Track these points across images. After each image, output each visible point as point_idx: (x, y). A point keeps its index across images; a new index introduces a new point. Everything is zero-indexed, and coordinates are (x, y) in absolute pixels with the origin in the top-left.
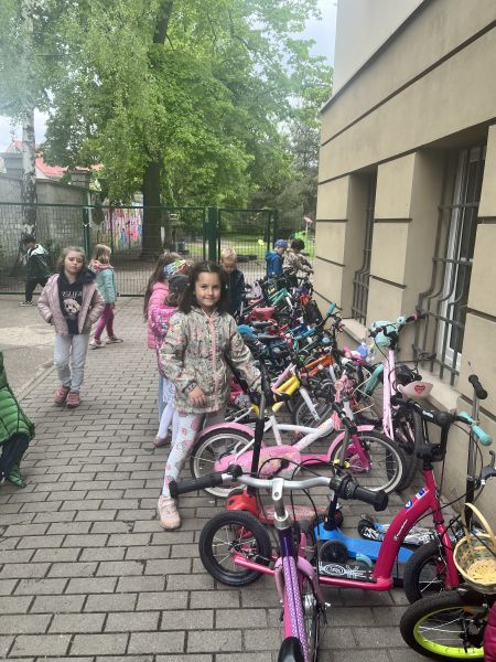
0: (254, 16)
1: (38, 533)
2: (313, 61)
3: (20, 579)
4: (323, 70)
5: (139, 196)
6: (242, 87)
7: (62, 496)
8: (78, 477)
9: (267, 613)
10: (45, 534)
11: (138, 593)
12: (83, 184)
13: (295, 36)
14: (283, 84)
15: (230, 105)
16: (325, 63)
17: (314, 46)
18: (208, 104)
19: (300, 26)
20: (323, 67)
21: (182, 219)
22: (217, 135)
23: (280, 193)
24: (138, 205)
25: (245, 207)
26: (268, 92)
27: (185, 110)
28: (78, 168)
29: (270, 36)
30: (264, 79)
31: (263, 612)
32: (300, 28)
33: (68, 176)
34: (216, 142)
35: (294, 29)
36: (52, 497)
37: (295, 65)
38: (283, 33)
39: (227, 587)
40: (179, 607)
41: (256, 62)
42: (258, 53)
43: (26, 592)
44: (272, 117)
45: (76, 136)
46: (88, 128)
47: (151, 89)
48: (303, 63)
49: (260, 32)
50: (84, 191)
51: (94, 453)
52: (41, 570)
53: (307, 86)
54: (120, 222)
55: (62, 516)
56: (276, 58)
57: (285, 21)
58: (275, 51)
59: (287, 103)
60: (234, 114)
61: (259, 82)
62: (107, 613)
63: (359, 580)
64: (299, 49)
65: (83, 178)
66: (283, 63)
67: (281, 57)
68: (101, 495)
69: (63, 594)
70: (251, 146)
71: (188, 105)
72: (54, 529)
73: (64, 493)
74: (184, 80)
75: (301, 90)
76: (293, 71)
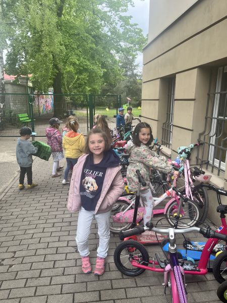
0: (104, 5)
1: (31, 255)
2: (132, 26)
3: (27, 279)
4: (136, 30)
5: (51, 89)
6: (99, 38)
7: (39, 235)
8: (45, 225)
9: (150, 288)
10: (35, 255)
11: (86, 282)
12: (25, 84)
14: (119, 36)
15: (94, 46)
16: (138, 27)
17: (132, 19)
18: (84, 46)
19: (125, 9)
21: (71, 99)
22: (88, 60)
23: (115, 87)
24: (50, 93)
25: (99, 93)
26: (111, 40)
27: (73, 48)
28: (22, 76)
29: (112, 14)
30: (109, 34)
31: (148, 288)
32: (125, 11)
33: (17, 79)
34: (88, 63)
35: (123, 11)
36: (35, 236)
37: (124, 28)
38: (118, 13)
39: (129, 277)
40: (107, 288)
41: (105, 26)
42: (106, 22)
43: (32, 285)
44: (113, 52)
45: (20, 61)
46: (26, 57)
47: (59, 38)
48: (127, 27)
49: (106, 12)
50: (26, 87)
51: (50, 213)
52: (37, 273)
53: (129, 37)
54: (42, 101)
55: (42, 245)
56: (114, 24)
57: (118, 7)
58: (114, 21)
59: (120, 45)
60: (96, 50)
61: (107, 36)
62: (74, 293)
63: (192, 270)
64: (125, 20)
65: (25, 81)
66: (118, 27)
67: (116, 24)
68: (58, 234)
69: (50, 285)
70: (104, 66)
71: (74, 46)
72: (39, 252)
73: (40, 234)
74: (72, 34)
75: (126, 40)
76: (123, 30)
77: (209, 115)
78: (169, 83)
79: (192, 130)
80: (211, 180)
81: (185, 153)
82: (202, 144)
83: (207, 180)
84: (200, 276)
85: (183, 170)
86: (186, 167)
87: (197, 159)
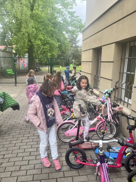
0: (59, 4)
1: (14, 156)
2: (75, 17)
3: (12, 171)
4: (78, 20)
5: (27, 54)
6: (56, 24)
7: (19, 144)
8: (23, 138)
9: (87, 176)
10: (17, 157)
11: (48, 173)
12: (11, 51)
13: (70, 10)
14: (68, 23)
15: (53, 29)
16: (79, 18)
17: (75, 13)
18: (47, 29)
19: (72, 7)
20: (78, 19)
21: (39, 61)
22: (49, 37)
23: (65, 53)
24: (26, 57)
25: (56, 57)
26: (63, 26)
28: (9, 46)
29: (64, 10)
30: (62, 22)
31: (86, 176)
32: (72, 8)
33: (6, 48)
34: (49, 39)
35: (70, 8)
36: (16, 145)
37: (71, 18)
38: (67, 9)
39: (74, 170)
40: (61, 177)
41: (59, 17)
42: (60, 15)
43: (15, 175)
44: (64, 32)
45: (8, 37)
46: (11, 35)
47: (32, 23)
48: (73, 18)
49: (60, 9)
50: (11, 53)
51: (26, 131)
52: (18, 168)
53: (74, 24)
54: (21, 62)
55: (21, 151)
56: (65, 16)
57: (68, 6)
58: (65, 14)
59: (68, 29)
60: (54, 31)
61: (61, 23)
62: (41, 180)
63: (112, 165)
64: (72, 14)
65: (11, 49)
66: (67, 18)
68: (31, 143)
69: (26, 175)
70: (59, 41)
71: (41, 29)
72: (19, 155)
74: (40, 22)
75: (72, 26)
76: (70, 20)
77: (122, 71)
78: (98, 51)
79: (112, 80)
80: (123, 110)
81: (108, 94)
82: (117, 88)
83: (121, 110)
84: (117, 168)
85: (106, 104)
86: (108, 102)
87: (115, 97)
